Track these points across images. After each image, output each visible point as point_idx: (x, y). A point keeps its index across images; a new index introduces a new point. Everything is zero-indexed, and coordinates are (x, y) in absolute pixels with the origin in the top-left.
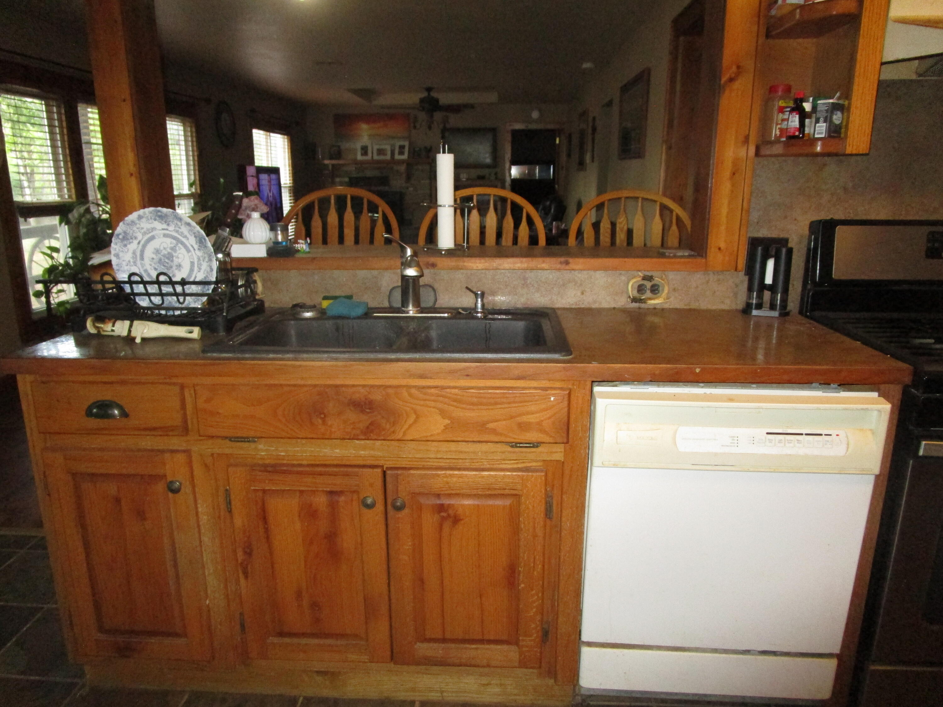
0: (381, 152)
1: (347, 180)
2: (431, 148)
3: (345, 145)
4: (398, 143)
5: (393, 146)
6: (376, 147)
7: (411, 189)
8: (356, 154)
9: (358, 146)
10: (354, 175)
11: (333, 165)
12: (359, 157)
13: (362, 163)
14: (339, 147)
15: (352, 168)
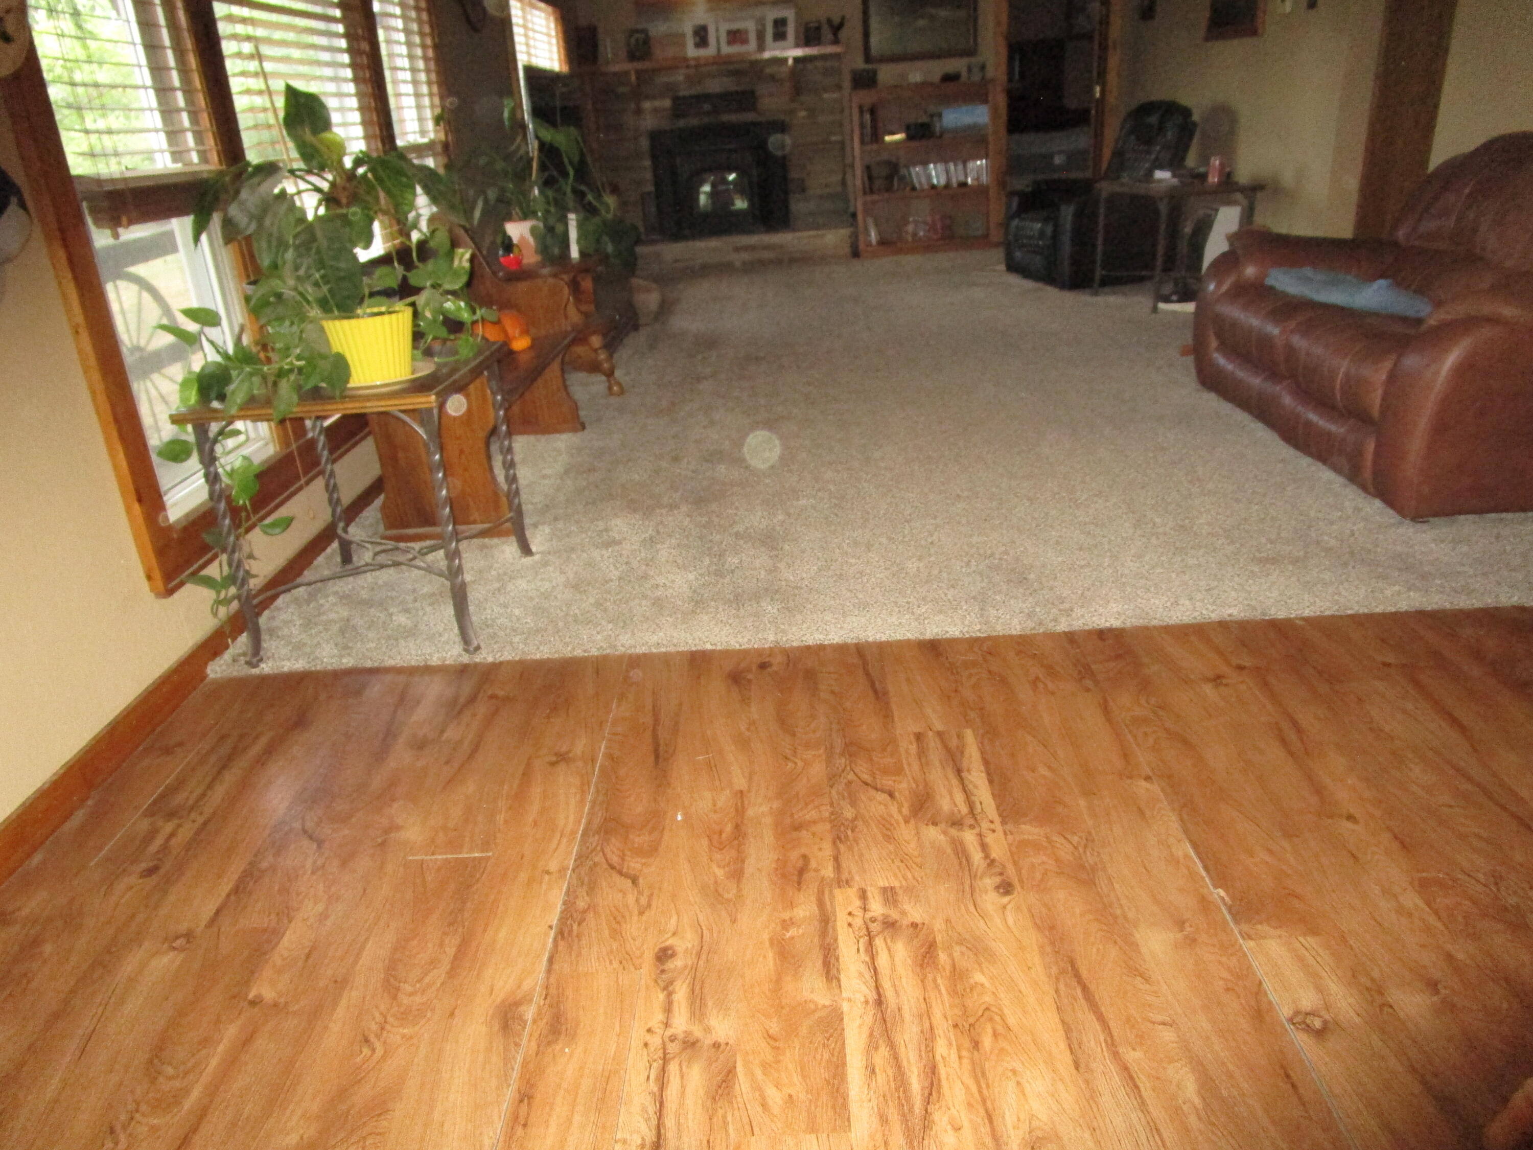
0: (735, 36)
1: (667, 103)
2: (843, 18)
3: (658, 28)
4: (772, 14)
5: (761, 22)
6: (724, 27)
7: (803, 114)
8: (683, 46)
9: (688, 29)
10: (684, 92)
11: (638, 73)
12: (692, 51)
13: (698, 64)
14: (644, 31)
15: (679, 77)
